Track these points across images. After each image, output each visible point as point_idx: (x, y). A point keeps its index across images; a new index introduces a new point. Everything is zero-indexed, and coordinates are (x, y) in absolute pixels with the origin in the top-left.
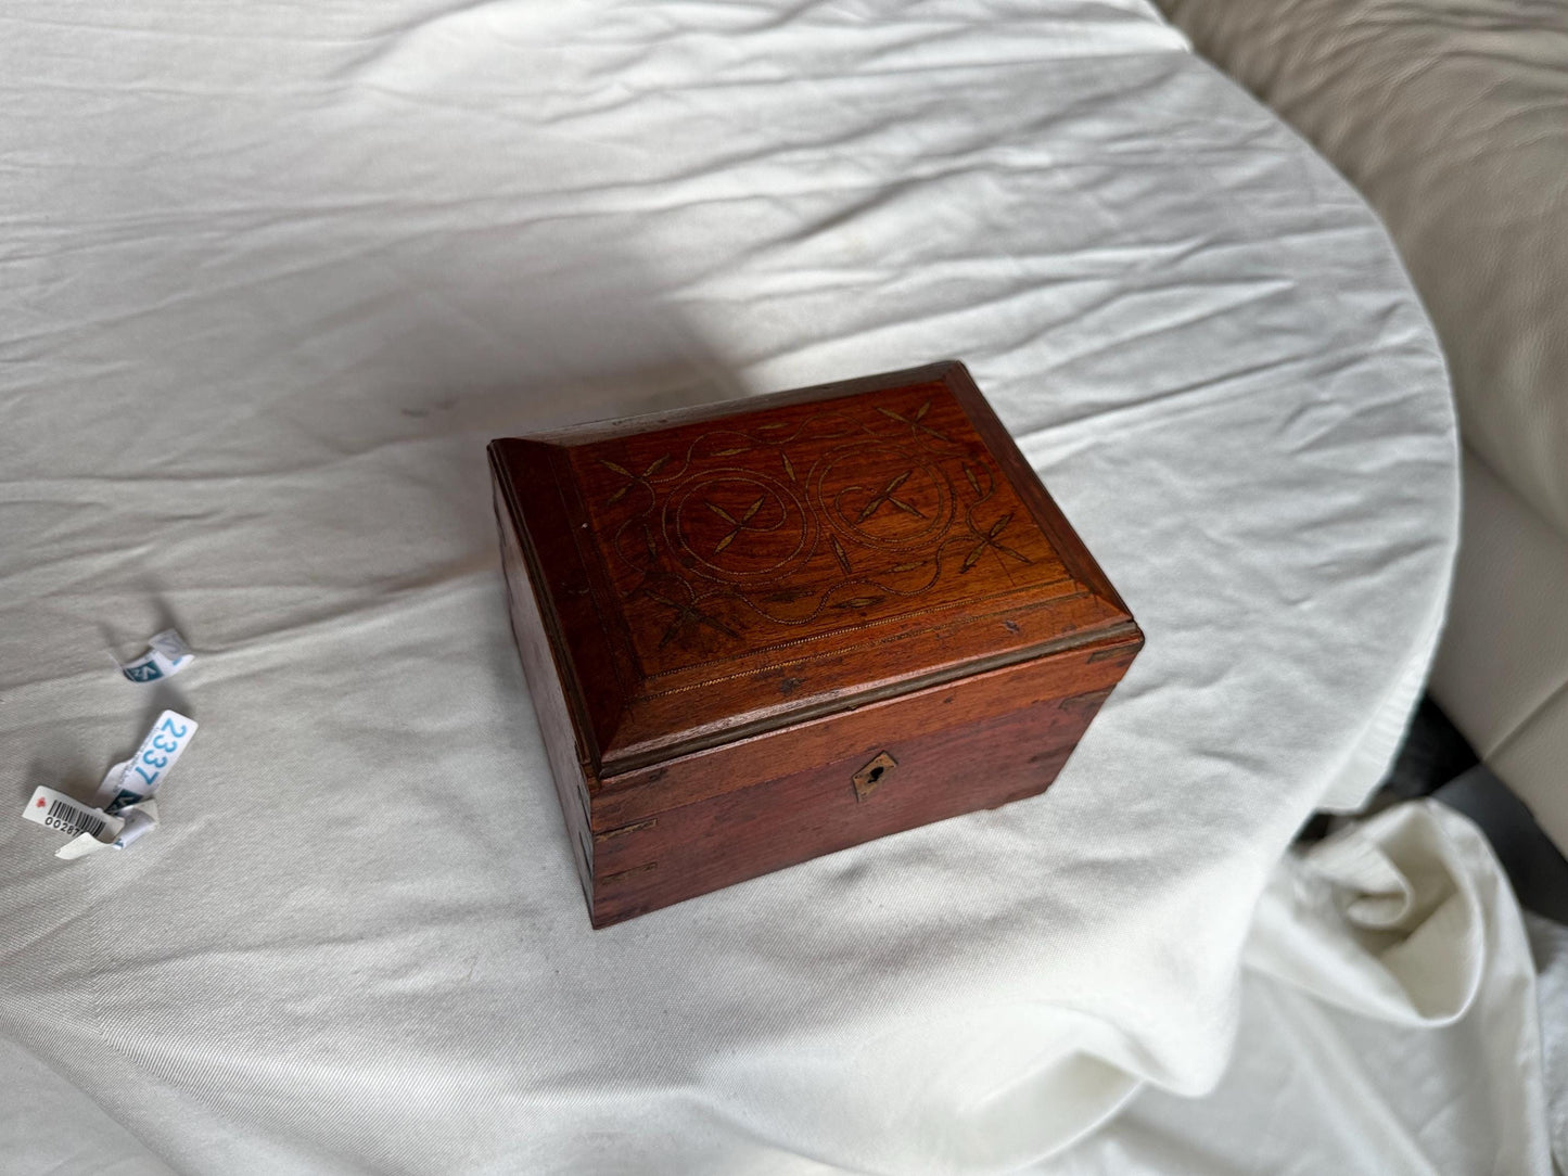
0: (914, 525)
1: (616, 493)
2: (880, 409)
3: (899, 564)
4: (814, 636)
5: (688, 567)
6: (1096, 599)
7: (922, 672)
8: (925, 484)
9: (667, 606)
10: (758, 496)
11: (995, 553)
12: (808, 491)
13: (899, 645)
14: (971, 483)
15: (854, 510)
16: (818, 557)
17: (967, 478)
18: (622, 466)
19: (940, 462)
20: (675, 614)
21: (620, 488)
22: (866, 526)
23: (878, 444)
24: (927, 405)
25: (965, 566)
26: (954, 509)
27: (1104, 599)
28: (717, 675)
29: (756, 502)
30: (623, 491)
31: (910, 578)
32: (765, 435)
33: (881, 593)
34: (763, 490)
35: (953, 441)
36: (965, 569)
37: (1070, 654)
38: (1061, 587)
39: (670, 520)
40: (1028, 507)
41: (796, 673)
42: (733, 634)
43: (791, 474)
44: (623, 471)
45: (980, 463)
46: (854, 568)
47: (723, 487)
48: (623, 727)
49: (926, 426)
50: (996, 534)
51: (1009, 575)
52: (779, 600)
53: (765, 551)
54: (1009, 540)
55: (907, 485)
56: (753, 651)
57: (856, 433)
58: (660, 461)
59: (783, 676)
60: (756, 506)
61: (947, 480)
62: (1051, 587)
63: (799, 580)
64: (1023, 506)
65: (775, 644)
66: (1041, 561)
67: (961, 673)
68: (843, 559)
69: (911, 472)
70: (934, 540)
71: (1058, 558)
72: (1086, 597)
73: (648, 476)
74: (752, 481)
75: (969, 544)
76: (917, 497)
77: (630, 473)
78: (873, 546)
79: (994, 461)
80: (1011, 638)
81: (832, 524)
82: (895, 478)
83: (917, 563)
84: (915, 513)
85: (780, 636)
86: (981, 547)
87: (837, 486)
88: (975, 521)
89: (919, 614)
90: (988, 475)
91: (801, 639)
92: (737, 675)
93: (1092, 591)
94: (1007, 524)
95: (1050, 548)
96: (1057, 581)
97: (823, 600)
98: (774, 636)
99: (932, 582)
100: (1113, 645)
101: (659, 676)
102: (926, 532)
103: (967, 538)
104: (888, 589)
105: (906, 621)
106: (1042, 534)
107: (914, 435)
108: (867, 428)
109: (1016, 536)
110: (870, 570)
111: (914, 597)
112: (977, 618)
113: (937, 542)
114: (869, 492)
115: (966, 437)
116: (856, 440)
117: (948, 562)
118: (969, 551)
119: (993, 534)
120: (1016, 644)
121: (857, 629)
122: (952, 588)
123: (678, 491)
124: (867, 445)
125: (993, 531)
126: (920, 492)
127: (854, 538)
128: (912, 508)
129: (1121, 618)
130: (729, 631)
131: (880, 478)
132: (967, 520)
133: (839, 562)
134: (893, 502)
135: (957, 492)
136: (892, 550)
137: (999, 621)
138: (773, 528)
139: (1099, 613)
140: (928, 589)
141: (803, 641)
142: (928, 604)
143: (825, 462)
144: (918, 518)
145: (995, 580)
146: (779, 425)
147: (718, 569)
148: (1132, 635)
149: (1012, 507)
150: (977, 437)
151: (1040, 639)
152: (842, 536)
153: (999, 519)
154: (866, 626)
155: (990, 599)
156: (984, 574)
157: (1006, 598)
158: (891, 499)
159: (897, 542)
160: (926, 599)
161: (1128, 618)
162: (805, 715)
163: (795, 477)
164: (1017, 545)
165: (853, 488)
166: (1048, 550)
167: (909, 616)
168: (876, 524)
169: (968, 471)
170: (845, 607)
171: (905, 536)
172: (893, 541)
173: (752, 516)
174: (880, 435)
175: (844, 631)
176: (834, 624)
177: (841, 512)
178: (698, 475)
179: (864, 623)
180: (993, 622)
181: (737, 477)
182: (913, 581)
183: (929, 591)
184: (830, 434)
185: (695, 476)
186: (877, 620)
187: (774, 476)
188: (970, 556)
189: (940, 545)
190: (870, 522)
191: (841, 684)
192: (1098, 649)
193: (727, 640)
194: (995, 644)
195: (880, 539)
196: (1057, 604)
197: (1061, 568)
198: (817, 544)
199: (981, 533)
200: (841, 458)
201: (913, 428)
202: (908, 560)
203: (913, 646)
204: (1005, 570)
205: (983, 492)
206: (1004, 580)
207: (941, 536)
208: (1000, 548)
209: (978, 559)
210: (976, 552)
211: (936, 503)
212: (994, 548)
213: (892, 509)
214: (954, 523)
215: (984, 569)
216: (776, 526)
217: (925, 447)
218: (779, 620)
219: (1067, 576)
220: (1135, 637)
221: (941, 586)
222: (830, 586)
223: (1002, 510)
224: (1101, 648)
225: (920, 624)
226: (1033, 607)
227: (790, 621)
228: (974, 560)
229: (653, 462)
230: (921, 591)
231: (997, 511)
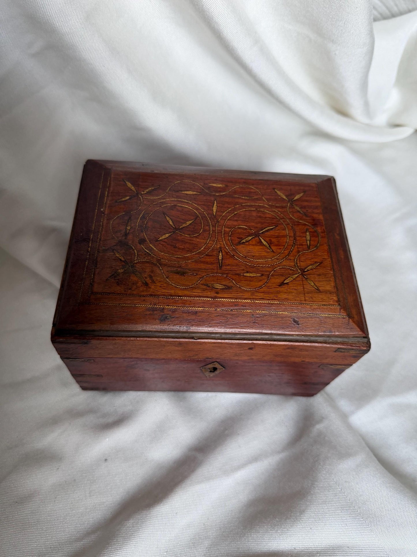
0: (266, 254)
1: (124, 198)
2: (276, 190)
3: (247, 272)
4: (186, 296)
5: (140, 243)
6: (349, 321)
7: (237, 331)
8: (281, 234)
9: (121, 260)
10: (193, 218)
11: (302, 281)
12: (219, 222)
13: (229, 314)
14: (307, 240)
15: (238, 238)
16: (208, 257)
17: (306, 237)
18: (134, 186)
19: (295, 225)
20: (122, 265)
21: (127, 196)
22: (240, 247)
23: (267, 207)
24: (302, 194)
25: (283, 282)
26: (291, 251)
27: (354, 322)
28: (129, 302)
29: (190, 220)
30: (128, 198)
31: (250, 281)
32: (211, 189)
33: (231, 284)
34: (197, 216)
35: (307, 216)
36: (282, 284)
37: (325, 345)
38: (331, 309)
39: (143, 218)
40: (332, 262)
41: (170, 313)
42: (146, 284)
43: (215, 211)
45: (315, 231)
46: (224, 268)
47: (177, 209)
49: (296, 205)
50: (308, 270)
51: (304, 294)
52: (178, 273)
53: (182, 247)
54: (313, 276)
55: (272, 232)
56: (151, 295)
57: (257, 199)
58: (153, 188)
59: (163, 312)
60: (188, 223)
61: (295, 234)
62: (325, 307)
63: (193, 266)
64: (329, 260)
65: (165, 295)
67: (259, 337)
68: (220, 261)
69: (277, 226)
70: (273, 264)
71: (336, 293)
72: (344, 318)
73: (144, 194)
74: (193, 210)
75: (291, 272)
76: (273, 240)
77: (136, 190)
78: (239, 259)
79: (324, 232)
80: (293, 328)
81: (223, 242)
82: (267, 227)
83: (257, 274)
84: (269, 248)
85: (169, 292)
86: (296, 275)
87: (235, 223)
88: (299, 261)
89: (247, 301)
90: (318, 238)
91: (179, 296)
92: (139, 305)
93: (348, 315)
94: (316, 267)
95: (334, 286)
96: (330, 305)
97: (200, 280)
98: (166, 291)
99: (261, 286)
100: (351, 347)
101: (99, 294)
102: (270, 259)
103: (291, 268)
104: (236, 283)
105: (238, 303)
106: (333, 277)
107: (288, 208)
108: (264, 198)
109: (318, 274)
110: (231, 271)
111: (248, 292)
112: (278, 312)
113: (274, 266)
114: (250, 231)
115: (315, 216)
116: (256, 203)
117: (275, 278)
118: (289, 276)
119: (306, 270)
120: (295, 331)
121: (210, 299)
122: (270, 293)
123: (154, 205)
124: (260, 207)
125: (307, 268)
126: (276, 237)
127: (231, 252)
128: (269, 245)
129: (360, 334)
130: (144, 282)
131: (259, 225)
132: (295, 259)
133: (217, 262)
134: (260, 239)
135: (297, 243)
136: (248, 264)
137: (289, 317)
138: (192, 236)
139: (348, 328)
140: (257, 289)
141: (180, 298)
142: (254, 297)
143: (234, 210)
144: (269, 251)
145: (295, 295)
146: (221, 186)
147: (155, 249)
148: (364, 344)
149: (323, 259)
150: (321, 217)
151: (310, 332)
152: (225, 250)
153: (313, 263)
154: (216, 300)
155: (288, 304)
156: (291, 290)
157: (298, 306)
158: (260, 237)
159: (252, 261)
160: (254, 294)
161: (364, 335)
162: (169, 334)
163: (216, 213)
164: (316, 280)
165: (243, 227)
166: (333, 287)
167: (241, 301)
168: (246, 248)
169: (308, 233)
170: (209, 286)
171: (258, 258)
172: (250, 259)
173: (185, 227)
174: (270, 203)
175: (203, 299)
176: (199, 294)
177: (230, 237)
178: (168, 200)
179: (216, 297)
180: (286, 316)
181: (186, 206)
182: (251, 283)
183: (257, 290)
184: (245, 196)
185: (167, 200)
186: (224, 298)
187: (206, 210)
188: (288, 278)
189: (274, 268)
190: (243, 246)
191: (192, 325)
192: (342, 346)
193: (141, 286)
194: (283, 328)
195: (244, 256)
196: (326, 317)
197: (335, 298)
198: (211, 250)
199: (300, 268)
200: (244, 210)
201: (289, 204)
202: (254, 271)
203: (237, 317)
204: (304, 291)
205: (311, 247)
206: (301, 296)
207: (277, 263)
208: (306, 279)
209: (292, 281)
210: (292, 277)
211: (283, 246)
212: (303, 278)
213: (258, 243)
214: (287, 258)
215: (292, 287)
216: (194, 235)
217: (290, 215)
218: (173, 283)
219: (337, 304)
220: (365, 346)
221: (265, 290)
222: (207, 273)
223: (317, 259)
224: (344, 347)
225: (245, 306)
226: (311, 315)
227: (178, 285)
228: (289, 281)
229: (149, 188)
230: (253, 290)
231: (314, 259)
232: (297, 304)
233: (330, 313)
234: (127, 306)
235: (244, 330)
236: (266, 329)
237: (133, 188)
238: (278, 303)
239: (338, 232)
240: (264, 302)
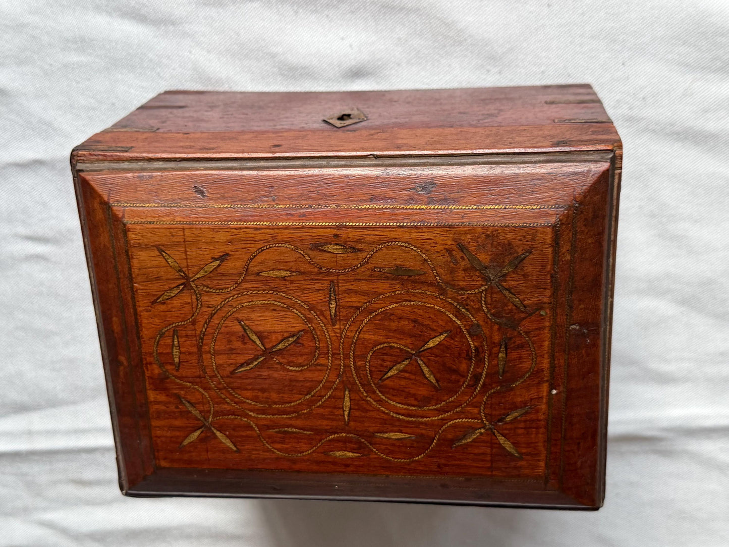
0: (252, 315)
1: (516, 418)
2: (235, 449)
3: (284, 278)
4: (390, 227)
5: (478, 326)
6: (109, 196)
7: (300, 172)
8: (225, 357)
9: (509, 290)
10: (386, 382)
11: (188, 266)
12: (338, 376)
13: (314, 199)
14: (179, 346)
15: (303, 344)
16: (355, 304)
17: (181, 353)
18: (500, 444)
19: (199, 377)
20: (505, 281)
21: (511, 422)
22: (298, 326)
23: (251, 411)
24: (186, 442)
25: (222, 261)
26: (208, 323)
27: (100, 196)
28: (488, 213)
29: (391, 376)
30: (508, 419)
31: (279, 261)
32: (355, 446)
33: (312, 253)
34: (379, 387)
35: (178, 397)
36: (224, 258)
37: (150, 155)
38: (139, 217)
39: (476, 378)
40: (134, 306)
41: (417, 197)
42: (462, 248)
43: (347, 399)
44: (502, 440)
45: (161, 365)
46: (326, 285)
47: (416, 399)
48: (584, 188)
49: (197, 419)
50: (177, 287)
51: (185, 241)
52: (408, 270)
53: (402, 323)
54: (169, 276)
55: (241, 359)
56: (450, 227)
57: (268, 427)
58: (464, 442)
59: (428, 198)
60: (393, 371)
62: (149, 219)
63: (381, 286)
64: (140, 309)
65: (429, 227)
66: (147, 247)
67: (262, 164)
68: (333, 297)
69: (233, 372)
70: (240, 295)
71: (129, 246)
72: (118, 201)
73: (480, 428)
74: (386, 400)
75: (208, 282)
76: (238, 344)
77: (496, 436)
78: (300, 304)
79: (146, 364)
80: (206, 181)
81: (329, 336)
82: (250, 369)
83: (266, 275)
84: (247, 328)
85: (420, 234)
86: (198, 276)
87: (308, 375)
88: (192, 304)
89: (284, 223)
90: (159, 351)
91: (402, 227)
92: (471, 208)
93: (109, 207)
94: (163, 294)
95: (132, 258)
96: (141, 223)
97: (367, 260)
98: (426, 236)
99: (259, 252)
100: (106, 153)
101: (541, 224)
102: (244, 305)
103: (208, 290)
104: (303, 256)
105: (299, 220)
106: (134, 276)
107: (212, 412)
108: (256, 431)
109: (159, 280)
110: (313, 279)
111: (282, 241)
112: (230, 207)
113: (238, 292)
114: (281, 360)
115: (162, 398)
116: (271, 420)
117: (237, 269)
118: (211, 275)
119: (181, 287)
120: (201, 175)
121: (347, 224)
122: (244, 241)
123: (459, 406)
124: (263, 412)
125: (179, 290)
126: (232, 349)
127: (314, 316)
128: (247, 334)
129: (89, 175)
130: (465, 251)
131: (265, 373)
132: (200, 308)
133: (339, 294)
134: (262, 344)
135: (196, 340)
136: (284, 295)
137: (210, 199)
138: (385, 345)
139: (110, 184)
140: (267, 246)
141: (401, 224)
142: (272, 231)
143: (310, 403)
144: (246, 322)
145: (200, 239)
146: (338, 454)
147: (451, 316)
148: (83, 160)
149: (150, 311)
150: (152, 395)
151: (176, 175)
152: (324, 320)
153: (169, 301)
154: (338, 224)
155: (212, 222)
156: (207, 247)
157: (196, 219)
158: (263, 348)
159: (276, 301)
160: (272, 237)
161: (82, 174)
162: (418, 161)
163: (344, 394)
164: (163, 269)
165: (295, 369)
166: (135, 257)
167: (295, 223)
168: (287, 326)
169: (177, 360)
170: (351, 248)
171: (265, 306)
172: (279, 304)
173: (400, 363)
174: (246, 419)
175: (361, 224)
176: (367, 233)
177: (316, 346)
178: (434, 419)
179: (338, 228)
180: (216, 200)
181: (399, 407)
182: (277, 258)
183: (266, 244)
184: (293, 432)
185: (436, 418)
186: (326, 227)
187: (363, 400)
188: (213, 270)
189: (236, 289)
190: (293, 330)
191: (377, 178)
192: (122, 154)
193: (469, 243)
194: (222, 179)
195: (291, 309)
196: (148, 201)
197: (131, 235)
198: (351, 318)
199: (192, 291)
200: (293, 404)
201: (210, 420)
202: (273, 280)
203: (301, 195)
204: (185, 247)
205: (171, 333)
206: (191, 237)
207: (232, 298)
208: (180, 271)
209: (207, 265)
210: (206, 272)
211: (221, 333)
212: (186, 272)
213: (267, 337)
214: (214, 308)
215: (205, 253)
216: (382, 346)
217: (208, 396)
218: (415, 250)
219: (129, 225)
220: (81, 157)
221: (253, 246)
222: (355, 273)
223: (161, 310)
224: (118, 154)
225: (287, 214)
226: (173, 205)
227: (406, 247)
228: (211, 264)
229: (470, 442)
230: (274, 245)
231: (166, 310)
232: (197, 222)
233: (141, 209)
234: (492, 205)
235: (288, 173)
236: (251, 177)
237: (501, 439)
238: (229, 223)
239: (122, 368)
240: (255, 223)
